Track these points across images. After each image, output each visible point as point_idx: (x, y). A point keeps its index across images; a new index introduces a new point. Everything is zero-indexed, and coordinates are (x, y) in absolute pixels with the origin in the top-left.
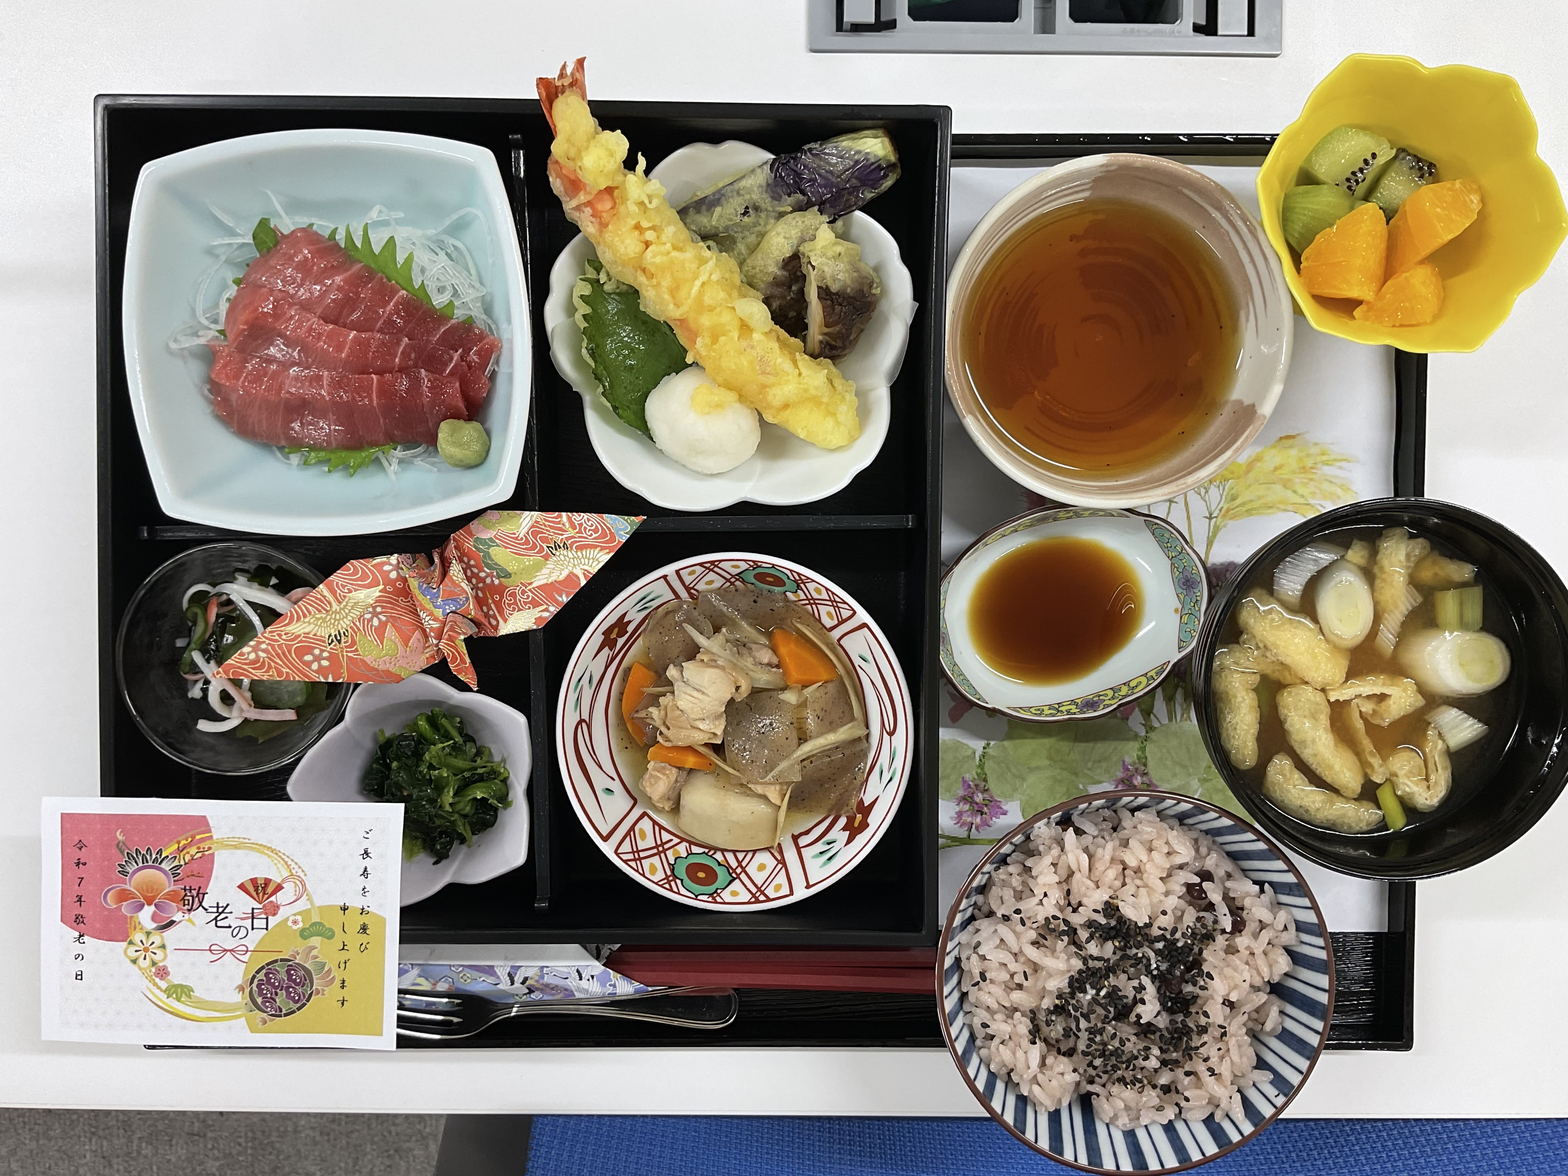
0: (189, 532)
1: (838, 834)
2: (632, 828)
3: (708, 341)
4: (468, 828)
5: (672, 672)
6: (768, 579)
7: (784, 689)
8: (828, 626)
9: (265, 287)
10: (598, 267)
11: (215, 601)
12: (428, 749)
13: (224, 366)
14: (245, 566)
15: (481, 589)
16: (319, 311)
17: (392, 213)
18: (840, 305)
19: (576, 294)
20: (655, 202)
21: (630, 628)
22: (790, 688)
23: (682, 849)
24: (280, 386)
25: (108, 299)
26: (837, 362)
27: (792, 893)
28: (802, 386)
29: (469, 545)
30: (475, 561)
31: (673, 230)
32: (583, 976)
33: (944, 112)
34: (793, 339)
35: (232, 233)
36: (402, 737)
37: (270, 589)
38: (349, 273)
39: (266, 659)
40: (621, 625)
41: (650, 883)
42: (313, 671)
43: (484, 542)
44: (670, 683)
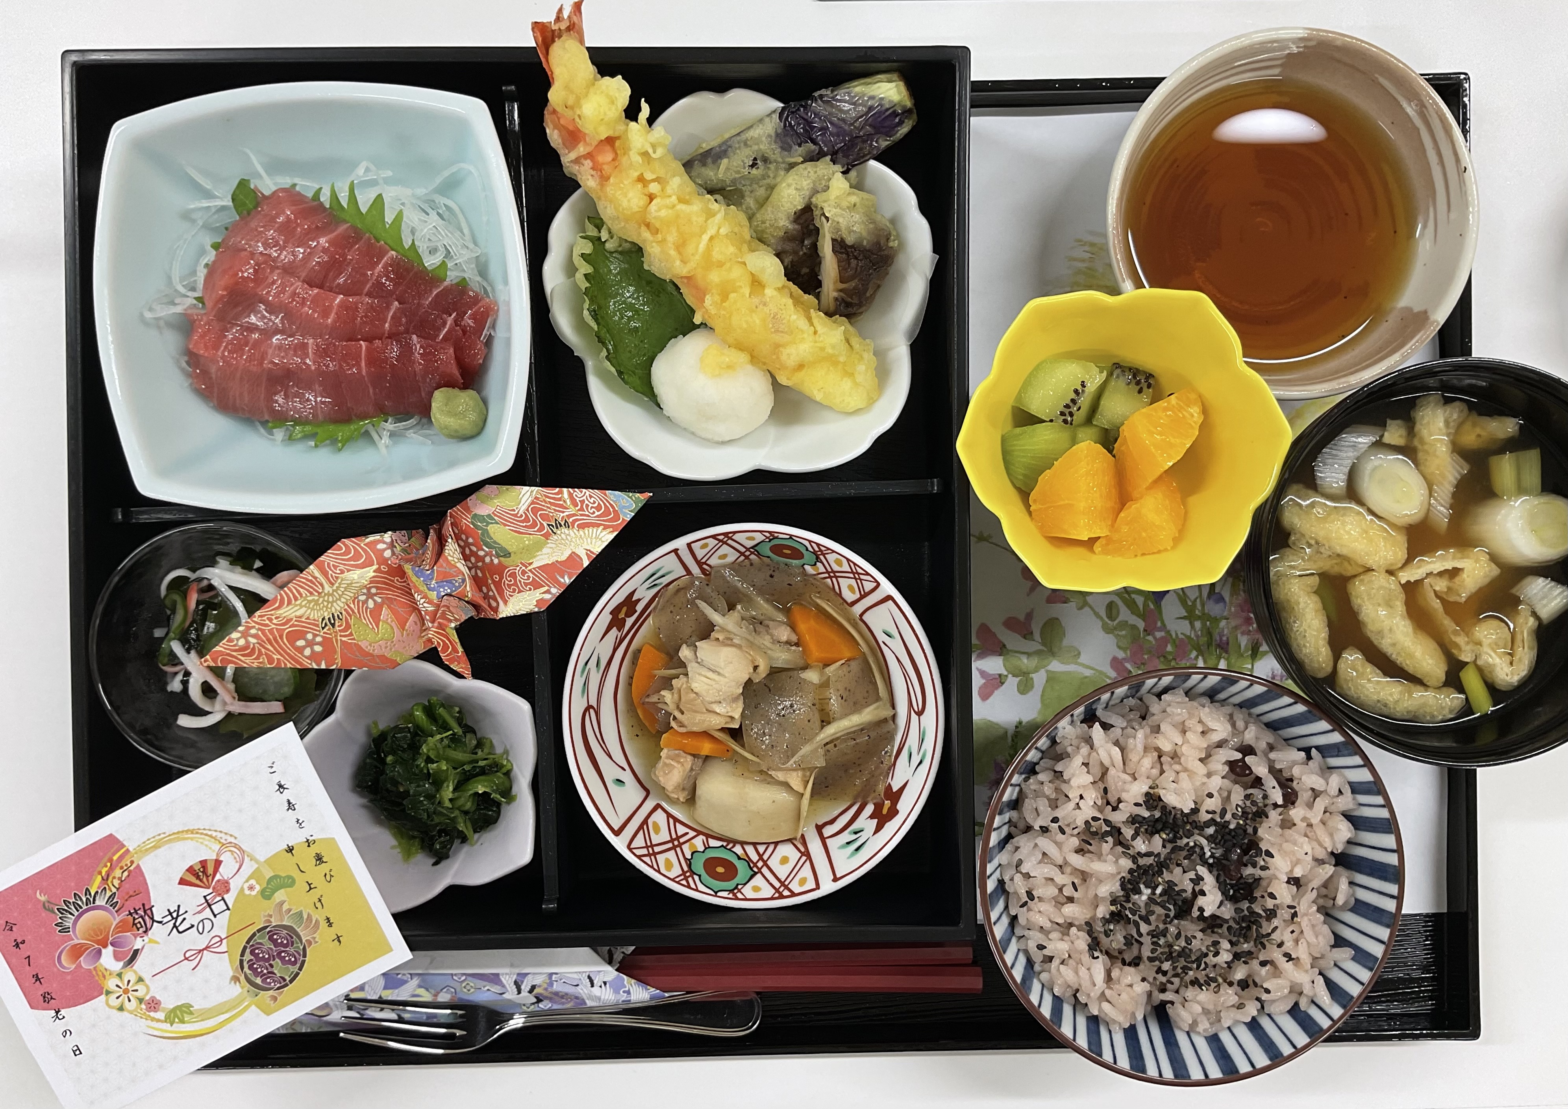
0: (166, 513)
1: (864, 821)
2: (645, 822)
3: (717, 298)
4: (469, 825)
5: (685, 653)
6: (785, 551)
7: (805, 668)
8: (849, 601)
9: (246, 250)
10: (599, 223)
11: (194, 587)
12: (425, 741)
13: (202, 336)
14: (225, 549)
15: (481, 569)
16: (303, 275)
17: (380, 172)
18: (856, 258)
19: (577, 252)
20: (660, 152)
21: (639, 608)
22: (811, 667)
23: (699, 843)
24: (262, 356)
25: (78, 266)
26: (852, 321)
27: (818, 887)
28: (818, 345)
29: (466, 521)
30: (473, 538)
31: (678, 181)
32: (595, 982)
33: (962, 54)
34: (806, 296)
35: (208, 195)
36: (397, 729)
37: (254, 572)
38: (335, 234)
39: (257, 645)
40: (629, 603)
41: (666, 880)
42: (306, 657)
43: (482, 519)
44: (683, 665)
